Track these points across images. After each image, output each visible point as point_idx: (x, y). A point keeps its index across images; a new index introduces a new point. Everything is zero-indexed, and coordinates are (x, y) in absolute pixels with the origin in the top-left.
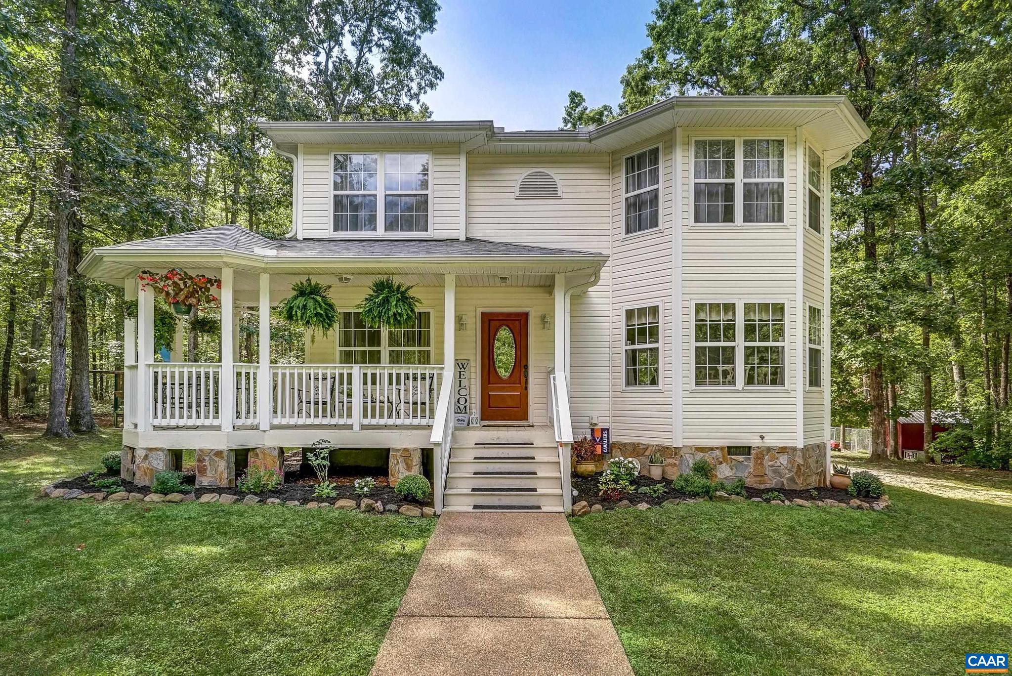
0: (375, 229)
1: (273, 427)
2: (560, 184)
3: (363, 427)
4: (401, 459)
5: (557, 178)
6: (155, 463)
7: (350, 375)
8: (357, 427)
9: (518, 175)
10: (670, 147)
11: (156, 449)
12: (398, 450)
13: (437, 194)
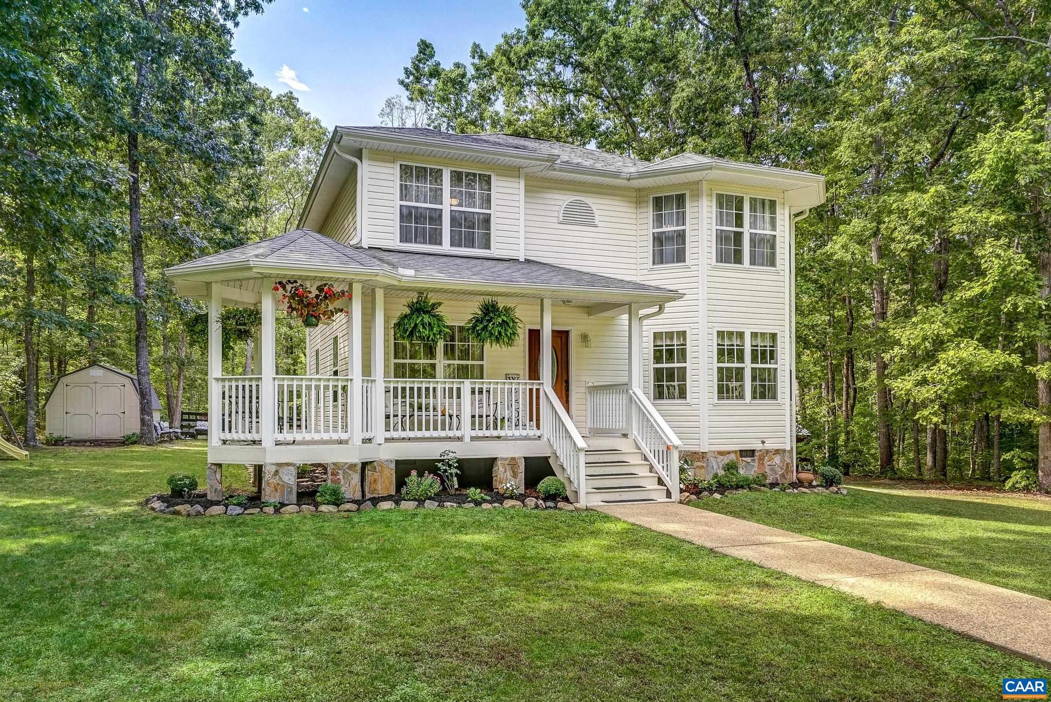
0: (440, 244)
1: (387, 440)
2: (596, 213)
3: (473, 439)
4: (508, 468)
5: (594, 207)
6: (286, 479)
7: (459, 389)
8: (467, 439)
9: (562, 200)
10: (697, 196)
11: (288, 464)
12: (506, 459)
13: (499, 215)
